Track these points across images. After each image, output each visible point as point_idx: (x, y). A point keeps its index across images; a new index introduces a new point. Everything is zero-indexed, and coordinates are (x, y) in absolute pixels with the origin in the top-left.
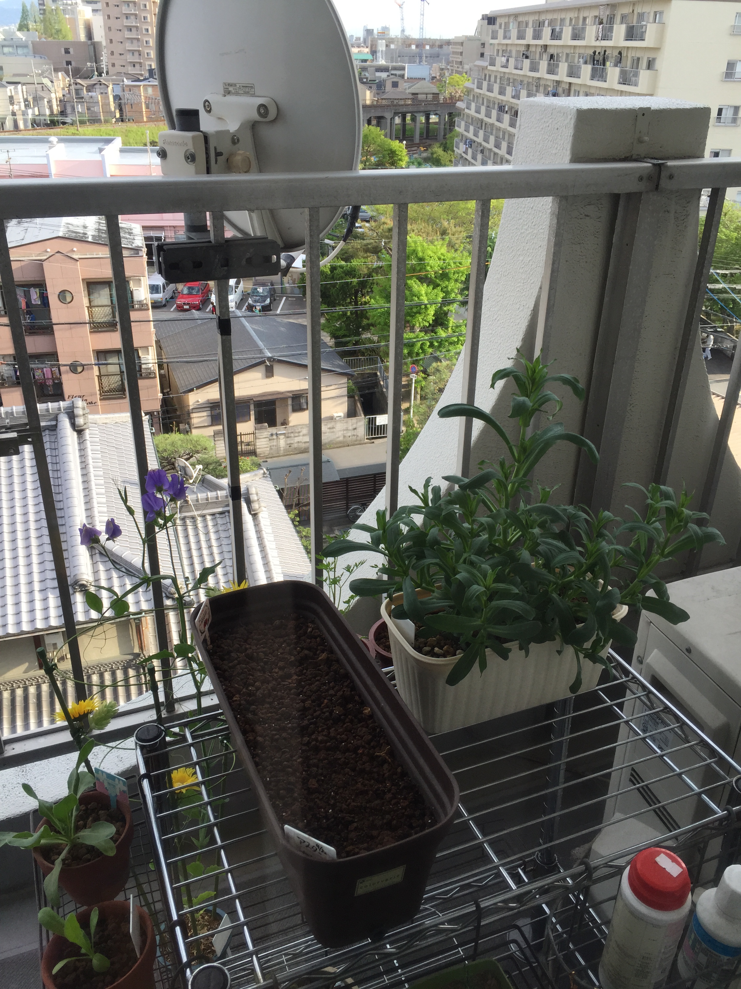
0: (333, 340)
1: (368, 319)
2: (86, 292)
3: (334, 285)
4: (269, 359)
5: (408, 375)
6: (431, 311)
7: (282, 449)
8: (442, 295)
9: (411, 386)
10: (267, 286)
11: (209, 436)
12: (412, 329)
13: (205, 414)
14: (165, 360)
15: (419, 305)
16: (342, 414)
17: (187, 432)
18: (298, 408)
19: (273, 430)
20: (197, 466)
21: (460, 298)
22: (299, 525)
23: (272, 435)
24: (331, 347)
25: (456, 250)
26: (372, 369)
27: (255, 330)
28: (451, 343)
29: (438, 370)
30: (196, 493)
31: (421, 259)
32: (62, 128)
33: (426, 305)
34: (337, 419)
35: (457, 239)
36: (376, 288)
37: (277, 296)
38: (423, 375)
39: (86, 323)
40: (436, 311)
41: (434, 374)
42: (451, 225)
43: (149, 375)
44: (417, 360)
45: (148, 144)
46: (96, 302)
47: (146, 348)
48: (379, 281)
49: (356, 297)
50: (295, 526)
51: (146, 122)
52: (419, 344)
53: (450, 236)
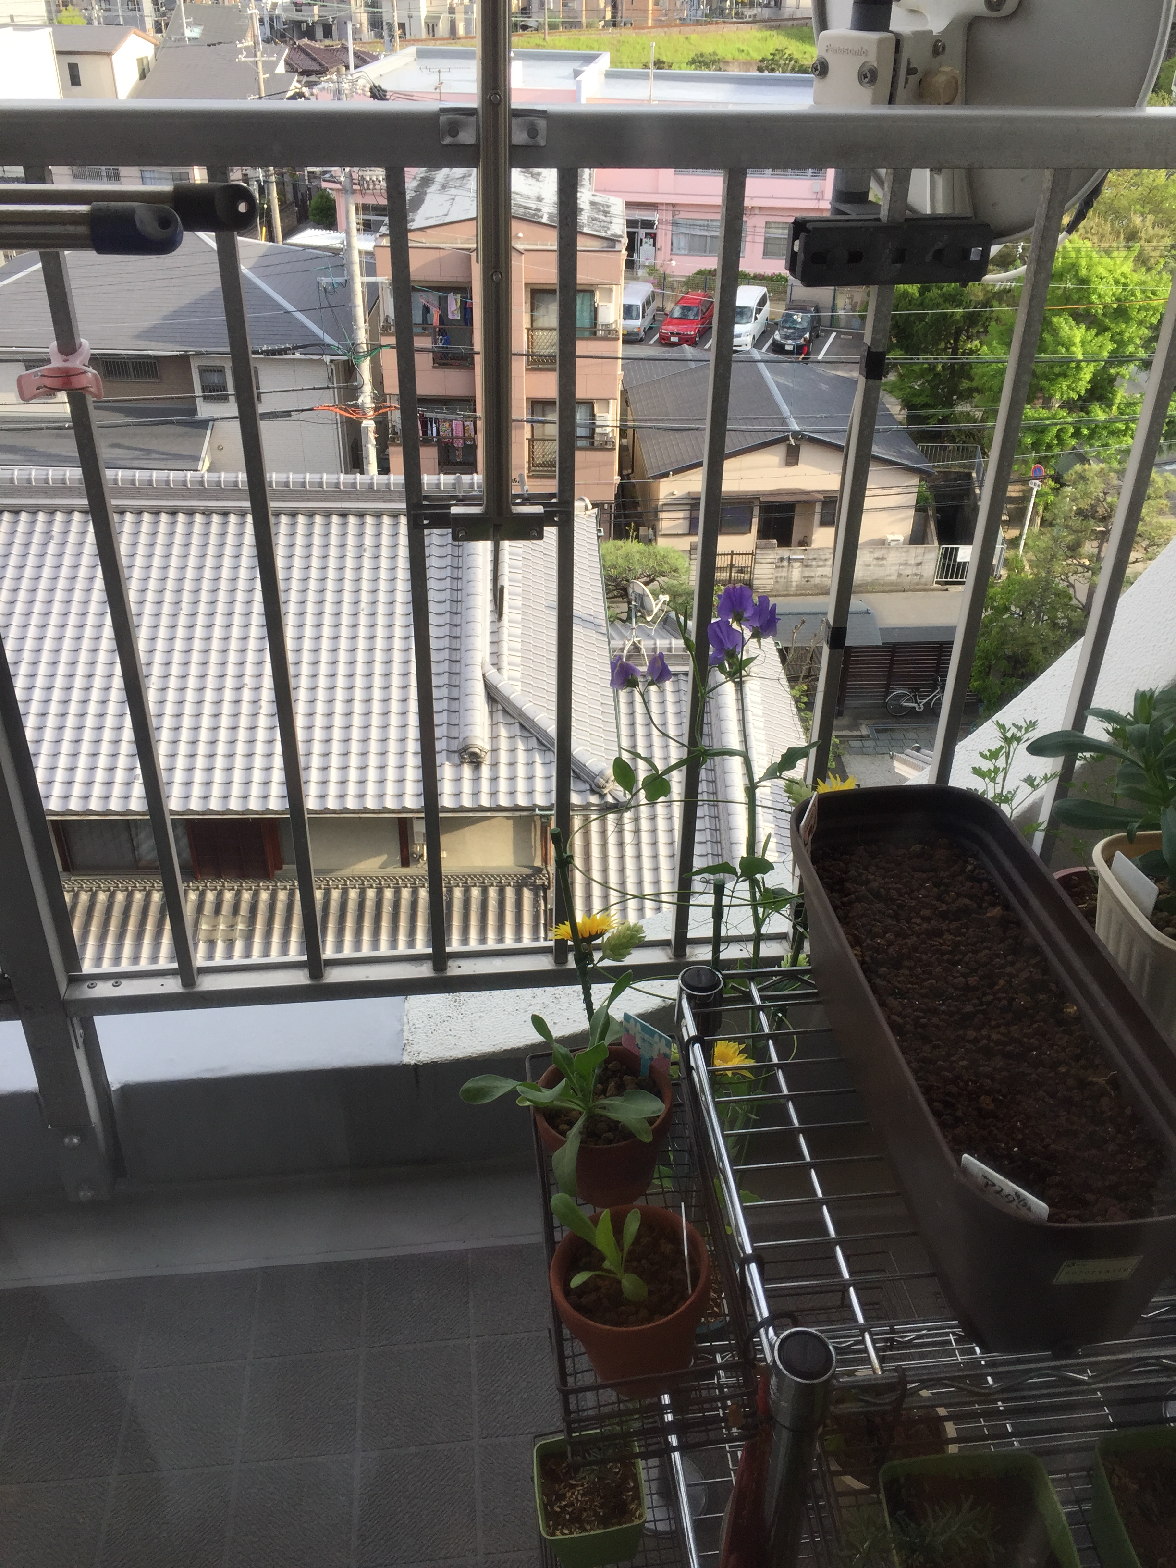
0: (905, 412)
1: (971, 379)
2: (529, 305)
3: (921, 318)
4: (795, 434)
5: (1025, 482)
6: (1087, 374)
7: (794, 584)
8: (1110, 346)
9: (1029, 501)
10: (809, 312)
11: (684, 551)
12: (1047, 403)
13: (681, 515)
14: (630, 424)
15: (1066, 362)
16: (901, 538)
17: (650, 541)
18: (828, 521)
19: (784, 552)
20: (661, 596)
21: (1142, 354)
22: (805, 709)
23: (782, 559)
24: (900, 423)
25: (1149, 269)
26: (964, 466)
27: (778, 385)
28: (1112, 433)
29: (1082, 478)
30: (652, 638)
31: (1084, 281)
32: (521, 35)
33: (1079, 361)
34: (892, 544)
35: (1155, 249)
36: (993, 327)
37: (823, 331)
38: (1053, 484)
39: (522, 355)
40: (1095, 375)
41: (1074, 484)
42: (1147, 224)
43: (605, 446)
44: (1046, 457)
45: (651, 65)
46: (540, 323)
47: (606, 401)
48: (1002, 316)
49: (956, 340)
50: (799, 710)
51: (652, 27)
52: (1055, 430)
53: (1142, 242)
